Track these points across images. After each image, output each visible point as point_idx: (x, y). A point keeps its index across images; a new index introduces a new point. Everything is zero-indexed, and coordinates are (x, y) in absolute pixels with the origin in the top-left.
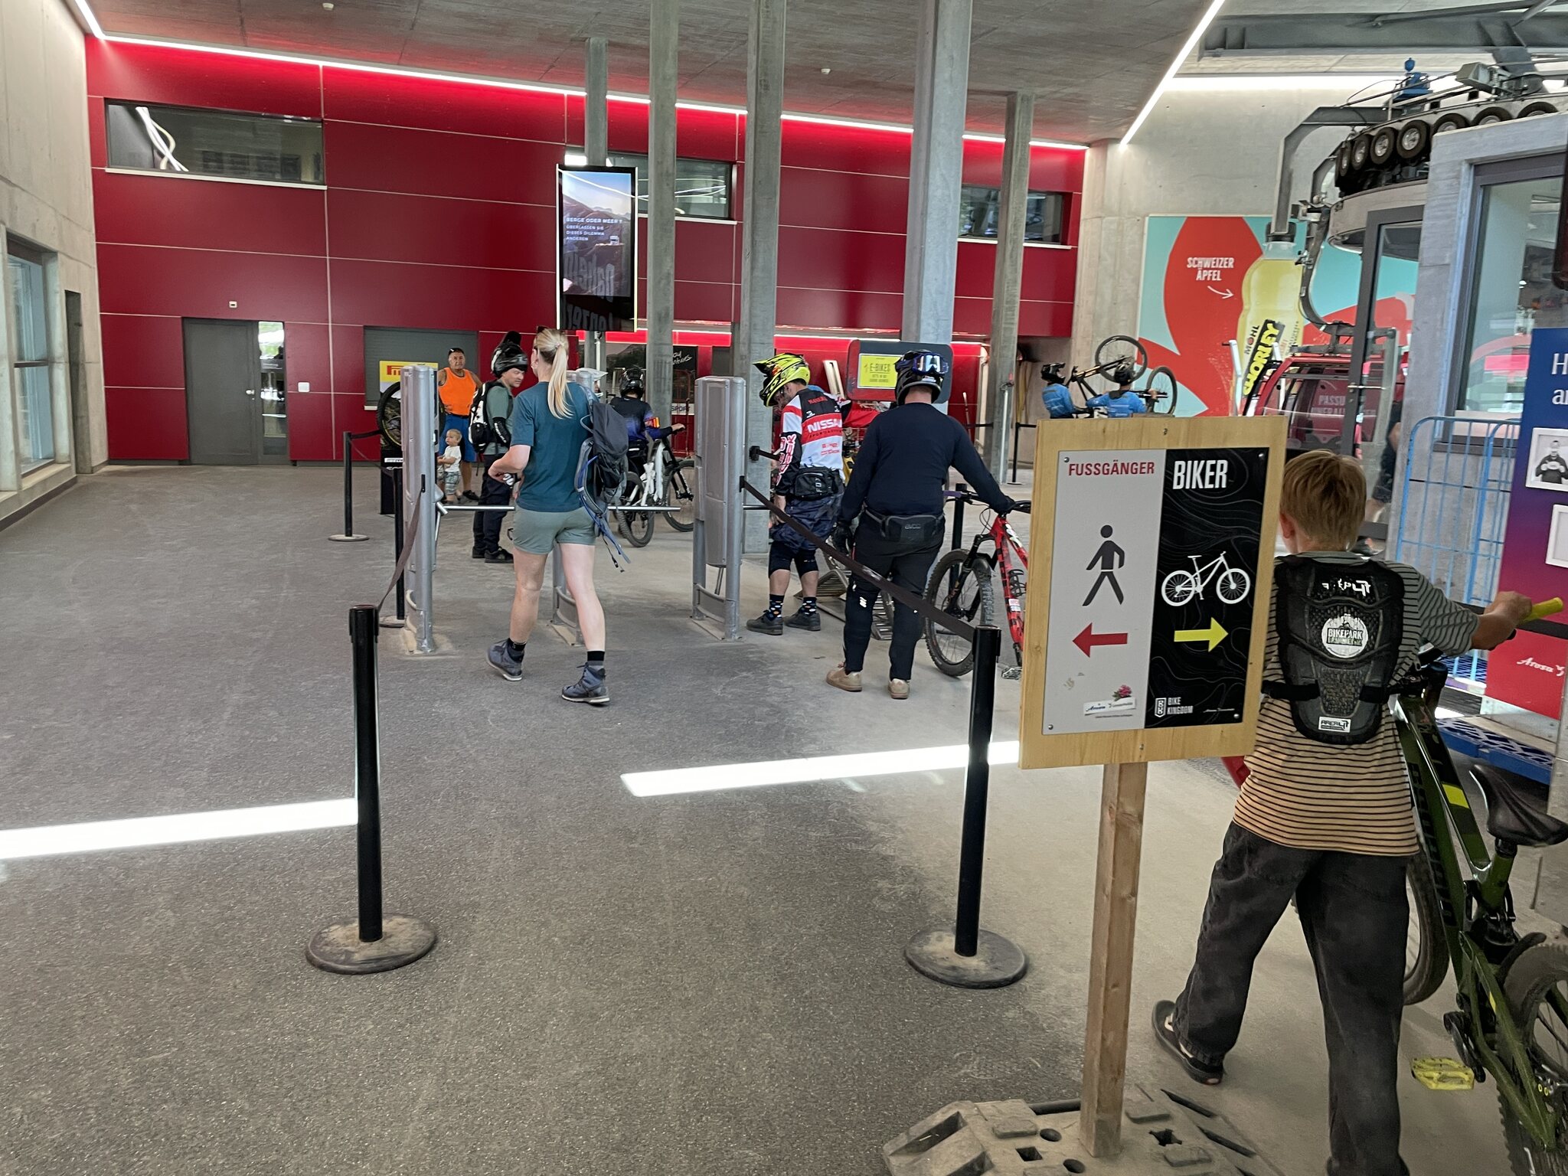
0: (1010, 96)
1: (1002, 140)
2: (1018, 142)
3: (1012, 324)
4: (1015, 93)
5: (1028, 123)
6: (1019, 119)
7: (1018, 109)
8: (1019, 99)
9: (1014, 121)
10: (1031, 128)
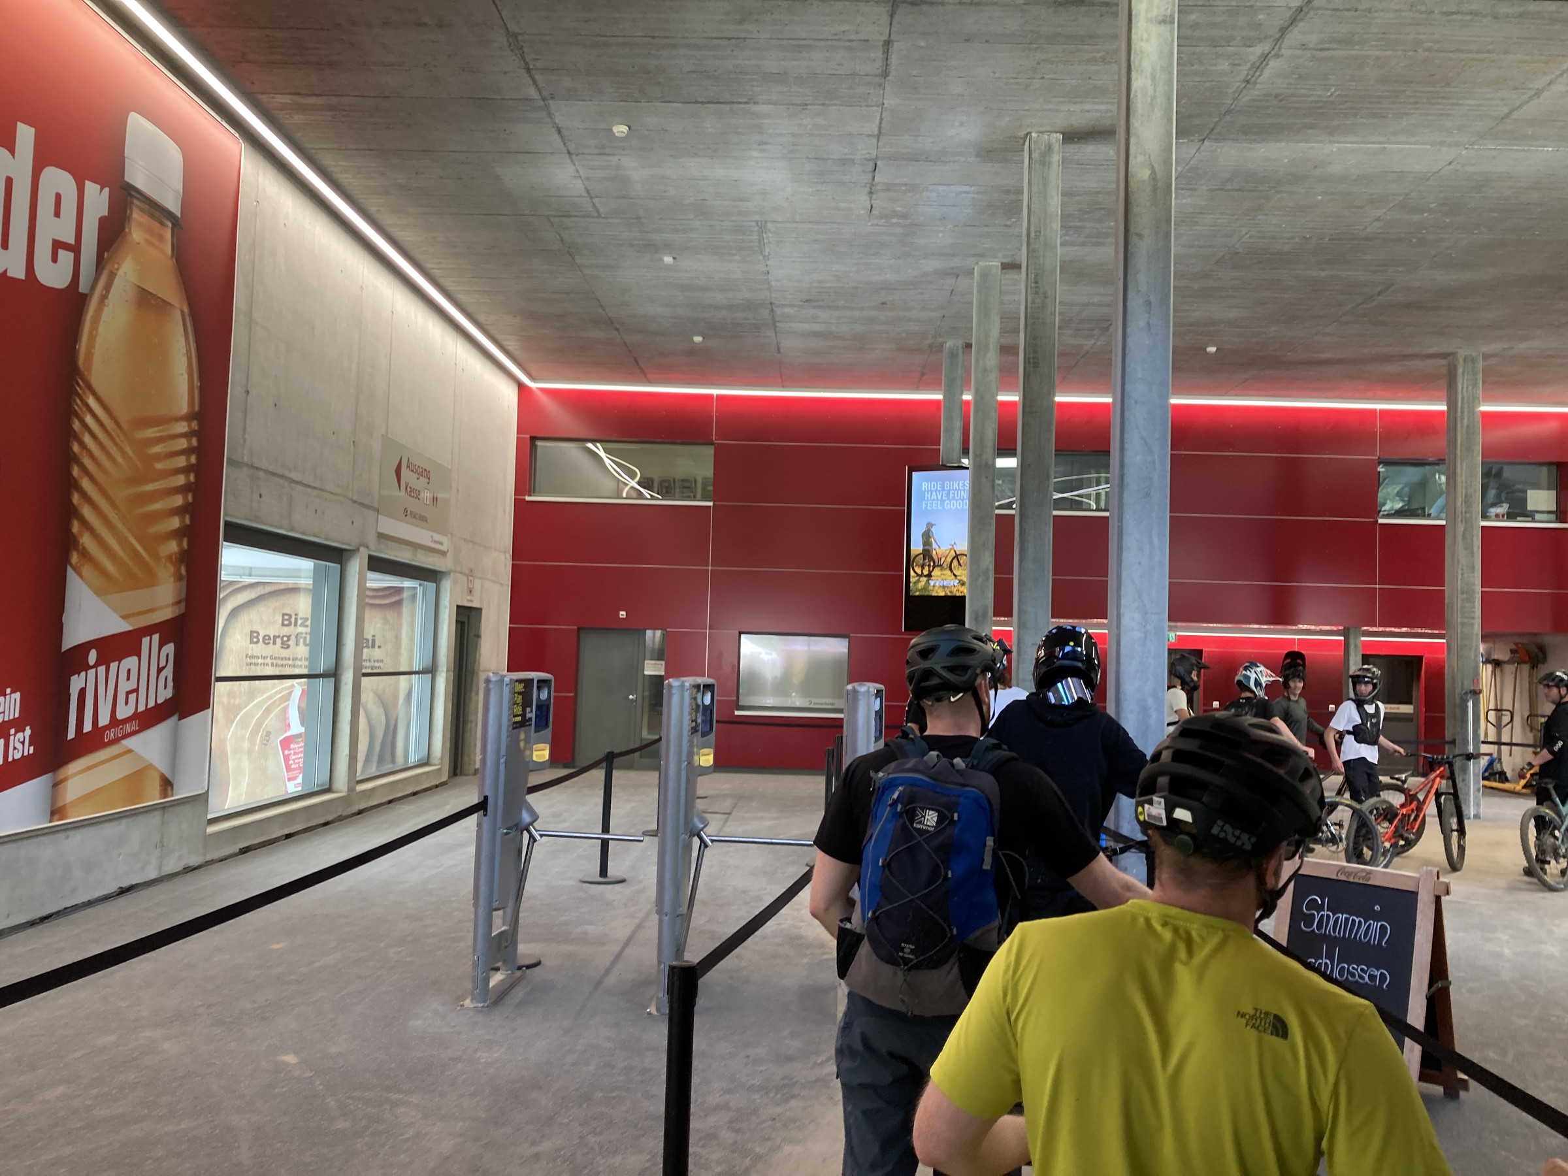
0: (1450, 358)
1: (1444, 408)
2: (1462, 408)
3: (1473, 618)
4: (1454, 354)
5: (1475, 385)
6: (1462, 383)
7: (1460, 371)
8: (1461, 361)
9: (1456, 387)
10: (1480, 391)
